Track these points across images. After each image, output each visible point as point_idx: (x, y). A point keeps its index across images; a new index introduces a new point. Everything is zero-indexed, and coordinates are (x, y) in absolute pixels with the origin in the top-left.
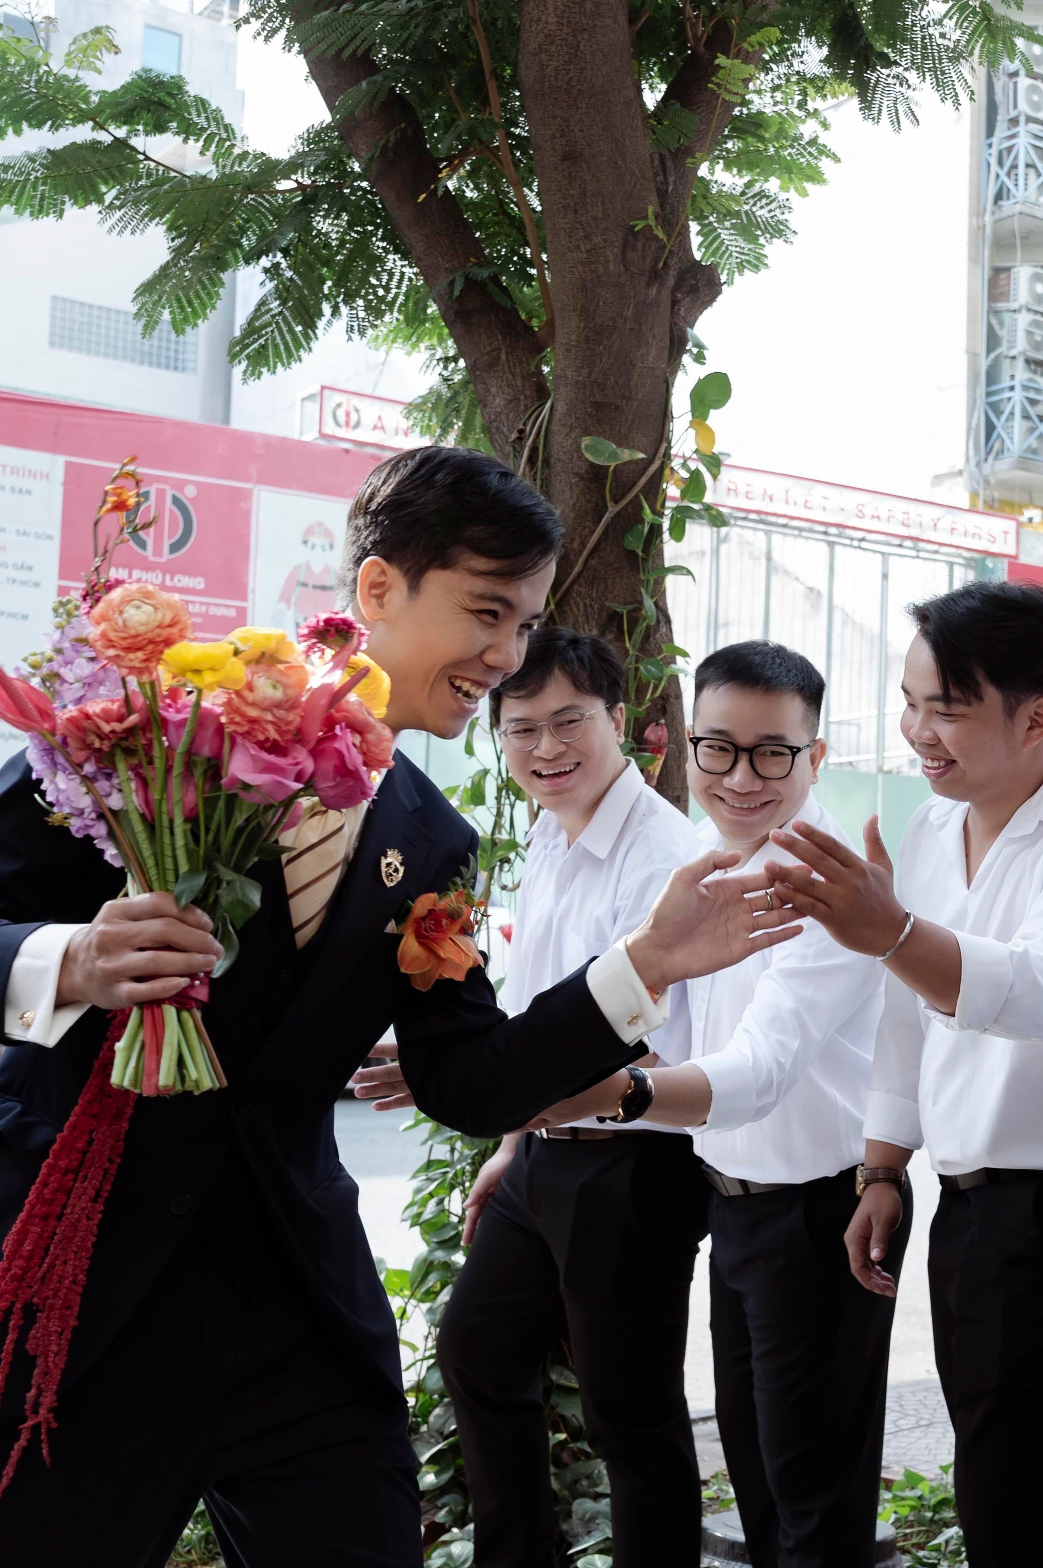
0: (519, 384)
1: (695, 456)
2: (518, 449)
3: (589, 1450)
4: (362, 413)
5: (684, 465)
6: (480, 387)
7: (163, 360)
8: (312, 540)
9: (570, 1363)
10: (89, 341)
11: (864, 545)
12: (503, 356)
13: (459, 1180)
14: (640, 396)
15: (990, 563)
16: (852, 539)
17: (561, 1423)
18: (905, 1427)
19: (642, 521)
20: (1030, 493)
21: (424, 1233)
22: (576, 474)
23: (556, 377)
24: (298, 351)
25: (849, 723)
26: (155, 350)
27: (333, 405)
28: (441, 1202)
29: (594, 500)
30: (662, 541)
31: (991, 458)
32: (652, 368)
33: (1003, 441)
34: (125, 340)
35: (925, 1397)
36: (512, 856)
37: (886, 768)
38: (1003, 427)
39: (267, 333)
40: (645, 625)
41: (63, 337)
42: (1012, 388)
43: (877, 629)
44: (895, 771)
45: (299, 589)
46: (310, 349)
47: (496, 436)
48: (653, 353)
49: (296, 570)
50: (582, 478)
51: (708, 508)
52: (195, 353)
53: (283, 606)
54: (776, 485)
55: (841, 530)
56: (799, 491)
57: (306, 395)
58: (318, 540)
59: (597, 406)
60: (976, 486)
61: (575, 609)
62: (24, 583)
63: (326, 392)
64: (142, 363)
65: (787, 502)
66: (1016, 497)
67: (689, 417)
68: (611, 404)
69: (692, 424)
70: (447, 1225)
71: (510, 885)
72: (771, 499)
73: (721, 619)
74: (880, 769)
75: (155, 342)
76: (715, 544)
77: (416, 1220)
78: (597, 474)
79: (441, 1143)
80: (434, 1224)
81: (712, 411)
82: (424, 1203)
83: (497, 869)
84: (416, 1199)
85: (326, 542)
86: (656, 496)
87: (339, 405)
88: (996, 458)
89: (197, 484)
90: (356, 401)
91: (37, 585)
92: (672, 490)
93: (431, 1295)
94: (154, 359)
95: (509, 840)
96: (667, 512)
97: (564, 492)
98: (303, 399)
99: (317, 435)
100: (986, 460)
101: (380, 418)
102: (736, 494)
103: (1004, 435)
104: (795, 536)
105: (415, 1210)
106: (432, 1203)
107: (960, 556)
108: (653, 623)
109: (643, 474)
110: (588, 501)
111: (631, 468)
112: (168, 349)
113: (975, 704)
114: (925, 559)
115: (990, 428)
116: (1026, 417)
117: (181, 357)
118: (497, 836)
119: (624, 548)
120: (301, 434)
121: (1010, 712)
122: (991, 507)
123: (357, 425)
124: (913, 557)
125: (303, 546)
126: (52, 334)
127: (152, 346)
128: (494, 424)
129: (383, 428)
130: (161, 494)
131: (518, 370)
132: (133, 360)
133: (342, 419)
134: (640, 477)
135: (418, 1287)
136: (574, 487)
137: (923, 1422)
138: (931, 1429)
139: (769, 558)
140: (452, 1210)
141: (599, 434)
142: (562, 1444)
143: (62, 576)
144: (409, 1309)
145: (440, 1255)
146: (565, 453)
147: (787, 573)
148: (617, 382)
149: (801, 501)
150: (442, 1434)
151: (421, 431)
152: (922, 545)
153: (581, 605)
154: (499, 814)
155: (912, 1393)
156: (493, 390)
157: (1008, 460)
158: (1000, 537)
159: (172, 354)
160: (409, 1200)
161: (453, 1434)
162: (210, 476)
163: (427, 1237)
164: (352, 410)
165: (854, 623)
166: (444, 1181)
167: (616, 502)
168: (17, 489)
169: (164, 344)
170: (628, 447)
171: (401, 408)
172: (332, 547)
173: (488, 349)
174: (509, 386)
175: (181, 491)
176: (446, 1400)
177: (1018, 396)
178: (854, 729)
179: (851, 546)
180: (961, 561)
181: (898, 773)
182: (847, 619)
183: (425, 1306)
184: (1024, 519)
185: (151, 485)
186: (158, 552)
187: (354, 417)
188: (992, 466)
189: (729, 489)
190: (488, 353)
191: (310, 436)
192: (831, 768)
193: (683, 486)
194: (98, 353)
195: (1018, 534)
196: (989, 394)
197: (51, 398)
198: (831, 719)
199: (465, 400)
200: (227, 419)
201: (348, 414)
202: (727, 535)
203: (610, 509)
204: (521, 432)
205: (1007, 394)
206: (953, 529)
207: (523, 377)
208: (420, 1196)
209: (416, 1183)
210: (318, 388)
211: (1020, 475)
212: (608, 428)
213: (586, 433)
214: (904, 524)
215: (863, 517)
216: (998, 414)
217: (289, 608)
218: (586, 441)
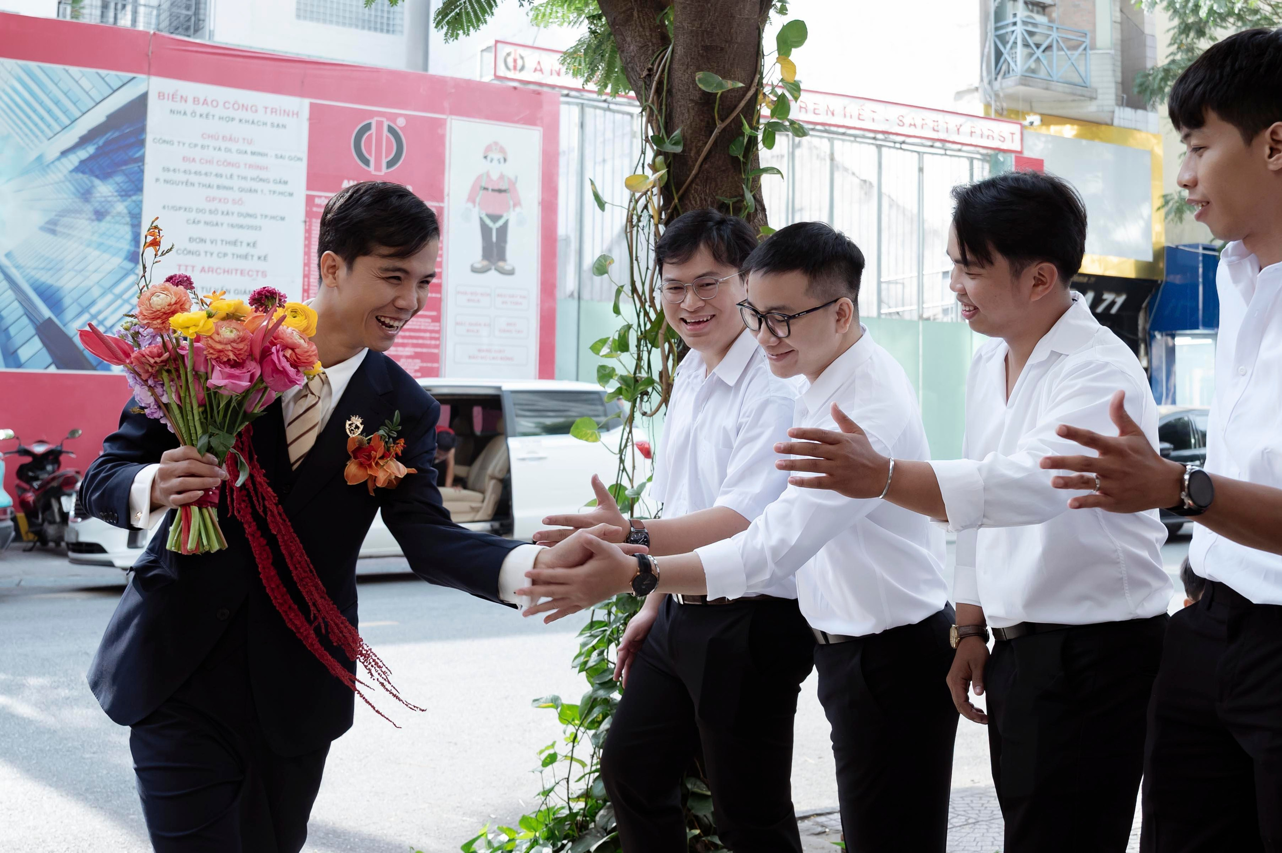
0: (648, 34)
1: (780, 84)
2: (648, 83)
3: (719, 842)
4: (526, 60)
5: (773, 91)
6: (619, 38)
7: (379, 26)
8: (490, 155)
9: (702, 776)
10: (325, 14)
11: (904, 146)
12: (635, 14)
13: (615, 636)
14: (739, 40)
15: (1001, 157)
16: (895, 143)
17: (695, 822)
18: (957, 825)
19: (743, 134)
20: (1031, 103)
21: (589, 676)
22: (692, 100)
23: (676, 28)
24: (483, 16)
25: (896, 283)
26: (373, 19)
27: (505, 54)
28: (601, 653)
29: (706, 119)
30: (757, 149)
31: (999, 78)
32: (747, 19)
33: (1009, 64)
34: (351, 12)
35: (972, 801)
36: (650, 390)
37: (925, 316)
38: (1009, 54)
39: (461, 4)
40: (746, 212)
41: (306, 11)
42: (1015, 24)
43: (915, 211)
44: (932, 318)
45: (481, 192)
46: (492, 14)
47: (632, 74)
48: (748, 7)
49: (479, 178)
50: (696, 103)
51: (792, 123)
52: (402, 19)
53: (470, 205)
54: (837, 104)
55: (886, 136)
56: (853, 107)
57: (484, 48)
58: (496, 156)
59: (706, 48)
60: (989, 99)
61: (693, 202)
62: (281, 193)
63: (499, 45)
64: (363, 28)
65: (845, 116)
66: (1020, 106)
67: (776, 54)
68: (717, 47)
69: (778, 60)
70: (607, 670)
71: (649, 412)
72: (833, 114)
73: (797, 206)
74: (921, 317)
75: (373, 13)
76: (791, 150)
77: (583, 667)
78: (707, 99)
79: (600, 608)
80: (596, 670)
81: (793, 49)
82: (589, 654)
83: (638, 400)
84: (583, 651)
85: (501, 156)
86: (752, 115)
87: (509, 54)
88: (1004, 77)
89: (405, 116)
90: (521, 51)
91: (291, 195)
92: (765, 111)
93: (596, 724)
94: (372, 25)
95: (648, 378)
96: (761, 127)
97: (683, 114)
98: (482, 51)
99: (493, 77)
100: (996, 79)
101: (539, 63)
102: (806, 111)
103: (1009, 60)
104: (852, 141)
105: (582, 659)
106: (595, 653)
107: (978, 153)
108: (753, 211)
109: (743, 98)
110: (701, 121)
111: (733, 94)
112: (382, 17)
113: (987, 267)
114: (951, 156)
115: (999, 54)
116: (1026, 45)
117: (391, 22)
118: (638, 375)
119: (729, 155)
120: (481, 76)
121: (1017, 274)
122: (1001, 115)
123: (522, 68)
124: (942, 155)
125: (484, 160)
126: (298, 9)
127: (370, 15)
128: (630, 65)
129: (541, 70)
130: (380, 124)
131: (647, 24)
132: (357, 26)
133: (511, 65)
134: (740, 101)
135: (585, 717)
136: (691, 111)
137: (971, 821)
138: (977, 826)
139: (832, 159)
140: (609, 659)
141: (709, 70)
142: (696, 837)
143: (309, 188)
144: (580, 734)
145: (602, 693)
146: (683, 85)
147: (846, 170)
148: (721, 30)
149: (855, 115)
150: (606, 830)
151: (573, 73)
152: (948, 145)
153: (698, 199)
154: (639, 358)
155: (962, 797)
156: (629, 39)
157: (1013, 78)
158: (1008, 137)
159: (385, 21)
160: (577, 652)
161: (614, 830)
162: (415, 110)
163: (592, 680)
164: (518, 57)
165: (898, 206)
166: (604, 637)
167: (723, 121)
168: (276, 125)
169: (379, 13)
170: (731, 79)
171: (558, 56)
172: (505, 160)
173: (624, 9)
174: (640, 36)
175: (395, 122)
176: (608, 804)
177: (1019, 29)
178: (900, 287)
179: (894, 147)
180: (979, 156)
181: (934, 319)
182: (892, 203)
183: (592, 732)
184: (1026, 123)
185: (372, 118)
186: (378, 168)
187: (520, 63)
188: (1001, 84)
189: (801, 107)
190: (624, 12)
191: (488, 78)
192: (883, 316)
193: (773, 107)
194: (331, 22)
195: (1022, 134)
196: (997, 29)
197: (299, 56)
198: (882, 280)
199: (608, 47)
200: (426, 67)
201: (515, 61)
202: (799, 142)
203: (718, 126)
204: (650, 70)
205: (1011, 28)
206: (972, 132)
207: (651, 30)
208: (586, 648)
209: (582, 639)
210: (493, 42)
211: (1022, 89)
212: (715, 65)
213: (699, 69)
214: (934, 130)
215: (903, 125)
216: (1005, 43)
217: (475, 206)
218: (699, 75)
